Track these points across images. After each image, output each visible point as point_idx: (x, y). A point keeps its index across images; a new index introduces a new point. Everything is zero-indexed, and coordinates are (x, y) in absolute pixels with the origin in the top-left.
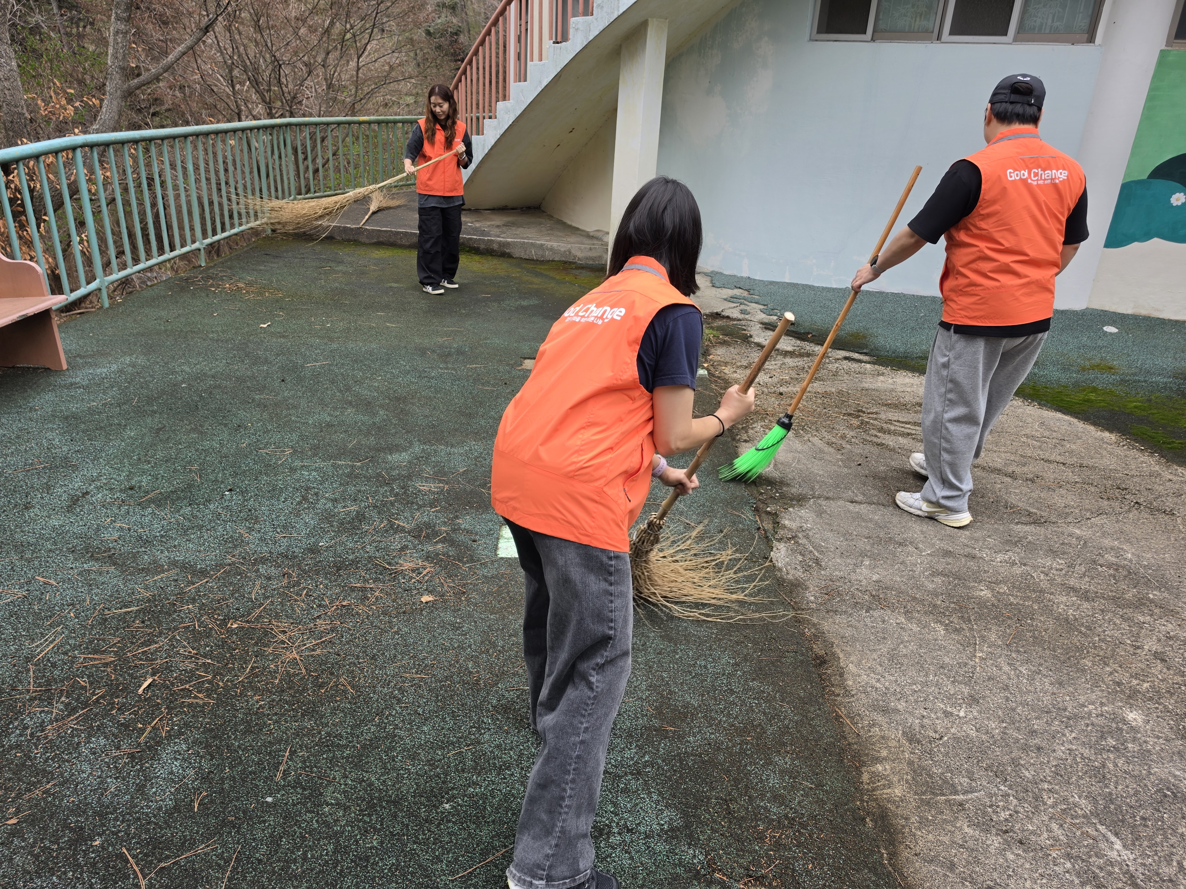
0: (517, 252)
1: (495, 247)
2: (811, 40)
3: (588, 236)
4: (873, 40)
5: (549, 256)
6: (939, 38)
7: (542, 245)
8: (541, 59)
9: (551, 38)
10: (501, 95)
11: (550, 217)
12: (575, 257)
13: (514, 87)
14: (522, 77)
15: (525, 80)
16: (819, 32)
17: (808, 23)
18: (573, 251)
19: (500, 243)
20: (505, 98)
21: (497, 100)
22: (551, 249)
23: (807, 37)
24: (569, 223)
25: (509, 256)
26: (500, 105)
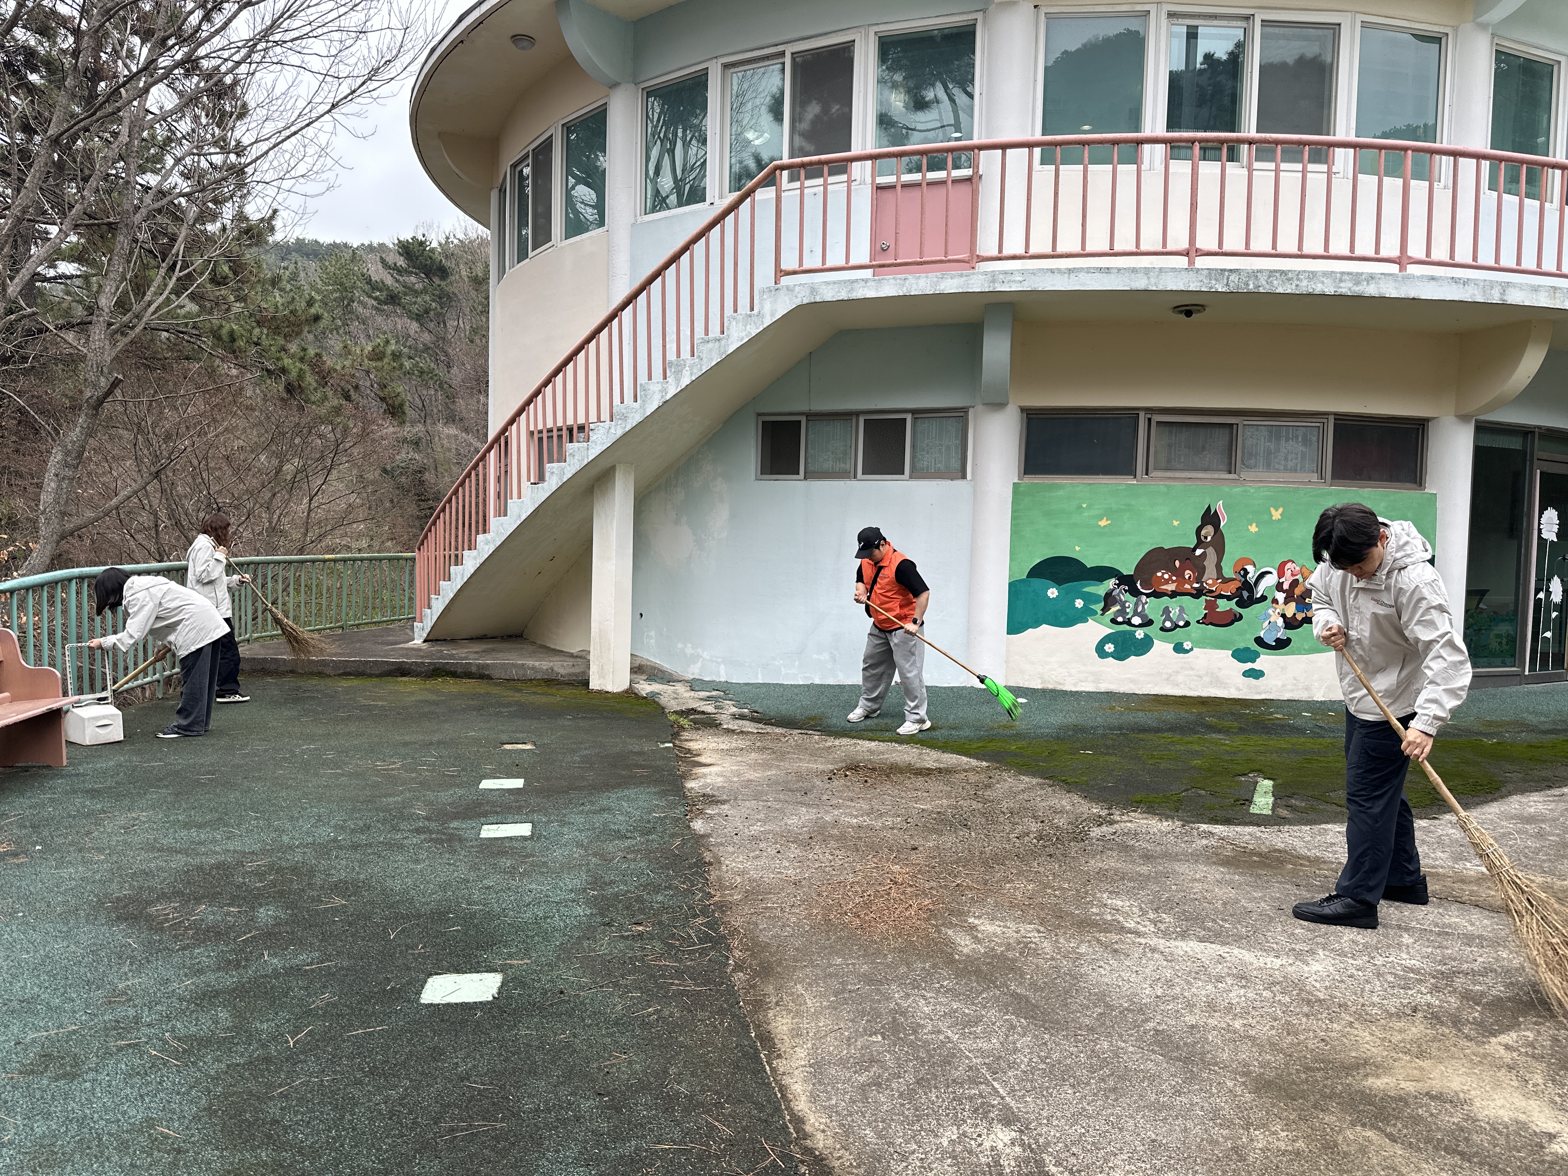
0: (496, 674)
1: (474, 669)
2: (757, 479)
3: (572, 656)
4: (805, 478)
5: (530, 674)
6: (855, 477)
7: (523, 665)
8: (519, 497)
9: (529, 480)
10: (480, 529)
11: (533, 643)
12: (558, 674)
13: (494, 522)
14: (502, 511)
15: (505, 515)
16: (763, 473)
17: (753, 467)
18: (555, 669)
19: (478, 665)
20: (485, 532)
21: (477, 533)
22: (533, 668)
23: (753, 477)
24: (553, 647)
25: (489, 677)
26: (481, 537)
